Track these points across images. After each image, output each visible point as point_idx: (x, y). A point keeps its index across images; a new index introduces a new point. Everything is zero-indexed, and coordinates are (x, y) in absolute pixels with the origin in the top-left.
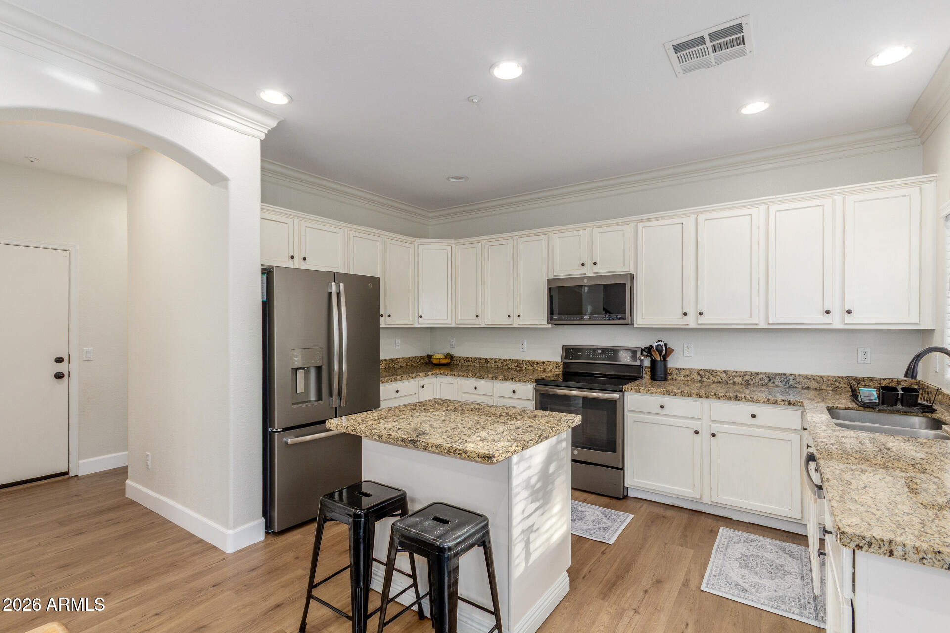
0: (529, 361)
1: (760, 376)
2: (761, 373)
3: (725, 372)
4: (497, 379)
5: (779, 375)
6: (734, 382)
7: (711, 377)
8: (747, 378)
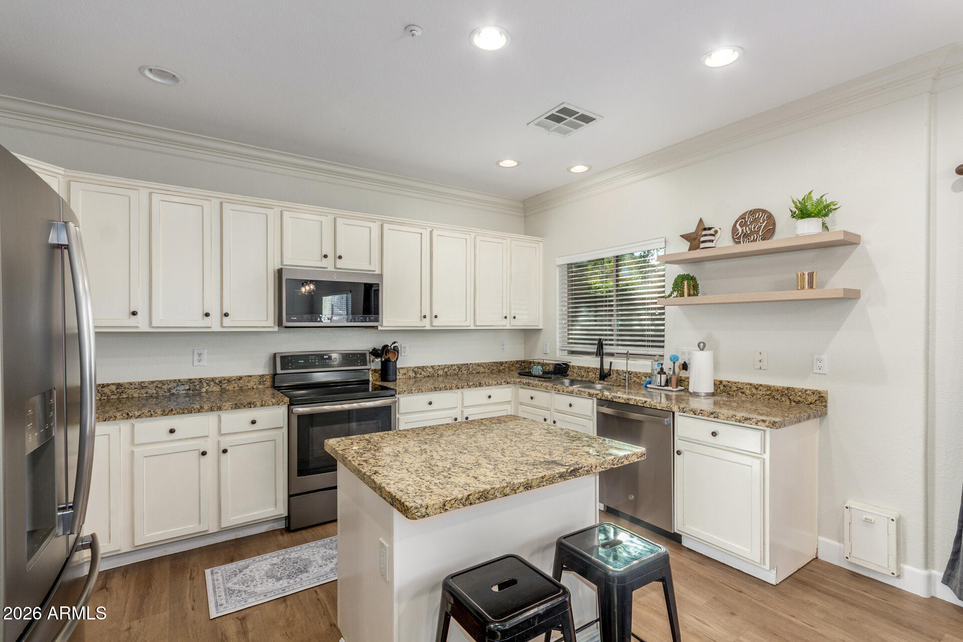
0: (213, 380)
1: (454, 368)
2: (454, 365)
3: (432, 367)
4: (220, 409)
5: (464, 365)
6: (438, 374)
7: (423, 373)
8: (446, 370)
